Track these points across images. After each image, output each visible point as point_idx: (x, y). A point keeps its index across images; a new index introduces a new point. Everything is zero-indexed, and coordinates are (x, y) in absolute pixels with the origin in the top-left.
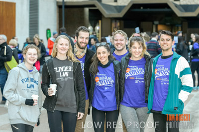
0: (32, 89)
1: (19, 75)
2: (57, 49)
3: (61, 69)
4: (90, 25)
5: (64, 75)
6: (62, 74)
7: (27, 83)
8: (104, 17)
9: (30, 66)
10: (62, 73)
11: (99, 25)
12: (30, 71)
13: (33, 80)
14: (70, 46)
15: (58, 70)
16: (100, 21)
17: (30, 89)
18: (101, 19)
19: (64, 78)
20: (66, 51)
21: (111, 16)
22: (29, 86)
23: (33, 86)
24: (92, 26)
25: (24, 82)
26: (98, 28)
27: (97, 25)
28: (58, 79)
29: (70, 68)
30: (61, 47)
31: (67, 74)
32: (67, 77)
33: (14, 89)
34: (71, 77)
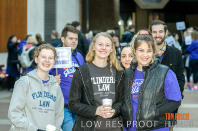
0: (47, 108)
1: (29, 87)
2: (94, 51)
3: (100, 80)
4: (120, 18)
5: (103, 88)
6: (101, 87)
7: (40, 99)
8: (139, 7)
9: (44, 74)
10: (101, 85)
11: (132, 18)
12: (44, 82)
13: (47, 95)
14: (112, 48)
15: (96, 81)
16: (134, 14)
17: (44, 108)
18: (135, 11)
19: (104, 92)
20: (108, 54)
21: (149, 8)
22: (42, 104)
23: (48, 104)
24: (123, 19)
25: (35, 97)
26: (130, 23)
27: (130, 18)
28: (96, 93)
29: (112, 80)
30: (99, 48)
31: (108, 87)
32: (108, 91)
33: (22, 107)
34: (113, 92)
